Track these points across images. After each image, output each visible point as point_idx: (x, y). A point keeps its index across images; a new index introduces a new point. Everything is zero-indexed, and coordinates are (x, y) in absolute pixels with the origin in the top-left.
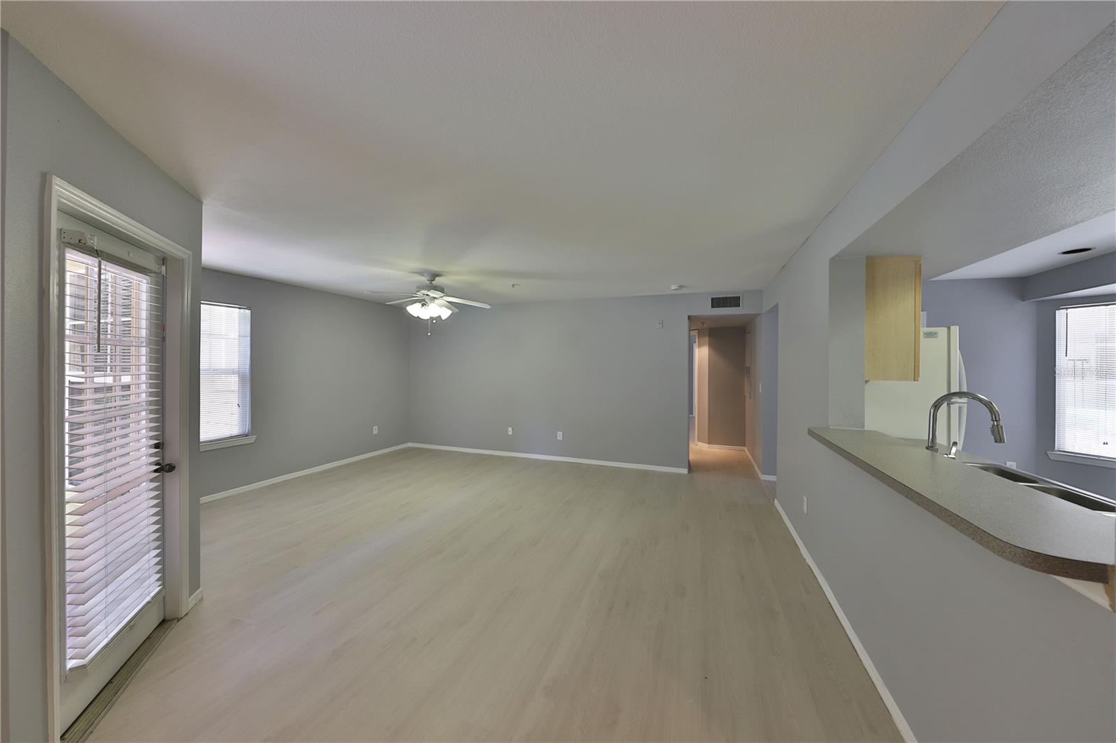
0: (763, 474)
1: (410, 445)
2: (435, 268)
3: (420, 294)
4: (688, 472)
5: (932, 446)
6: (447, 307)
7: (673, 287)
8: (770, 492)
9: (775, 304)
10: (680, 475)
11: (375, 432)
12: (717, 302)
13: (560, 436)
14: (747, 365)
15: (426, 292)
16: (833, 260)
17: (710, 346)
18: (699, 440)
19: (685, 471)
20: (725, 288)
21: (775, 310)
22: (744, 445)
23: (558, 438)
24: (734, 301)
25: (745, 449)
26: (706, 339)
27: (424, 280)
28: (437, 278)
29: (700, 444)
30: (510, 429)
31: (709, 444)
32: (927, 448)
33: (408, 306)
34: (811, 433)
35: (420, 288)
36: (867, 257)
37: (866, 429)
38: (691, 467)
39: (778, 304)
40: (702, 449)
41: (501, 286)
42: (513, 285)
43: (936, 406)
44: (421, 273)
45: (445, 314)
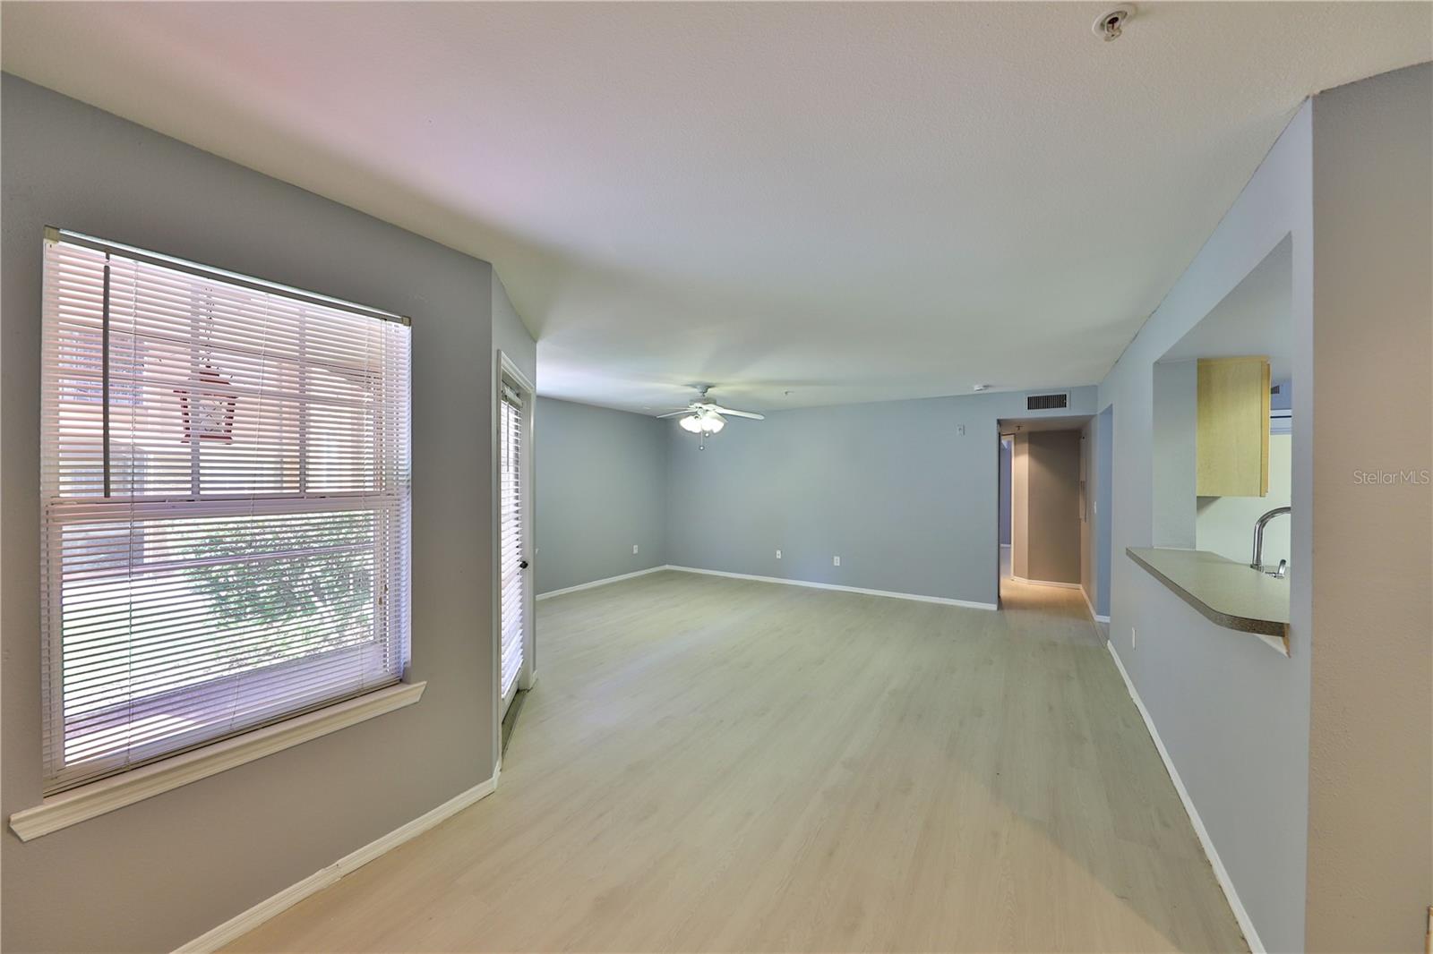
0: (1098, 613)
1: (667, 567)
2: (708, 380)
3: (693, 408)
4: (998, 609)
5: (1256, 565)
6: (719, 419)
7: (976, 388)
8: (1103, 634)
9: (1108, 405)
10: (985, 612)
11: (635, 551)
12: (1035, 403)
13: (837, 561)
14: (1083, 478)
15: (700, 405)
16: (1157, 364)
17: (1031, 454)
18: (1015, 575)
19: (994, 607)
20: (1046, 384)
21: (1109, 411)
22: (1079, 583)
23: (835, 564)
24: (1060, 401)
25: (1081, 586)
26: (1026, 446)
27: (697, 391)
28: (709, 390)
29: (1016, 578)
30: (779, 552)
31: (1029, 579)
32: (1252, 567)
33: (681, 419)
34: (1129, 553)
35: (693, 401)
36: (1198, 360)
37: (1197, 550)
38: (1000, 603)
39: (1111, 405)
40: (1017, 584)
41: (775, 394)
42: (786, 393)
43: (1263, 522)
44: (694, 386)
45: (717, 426)
